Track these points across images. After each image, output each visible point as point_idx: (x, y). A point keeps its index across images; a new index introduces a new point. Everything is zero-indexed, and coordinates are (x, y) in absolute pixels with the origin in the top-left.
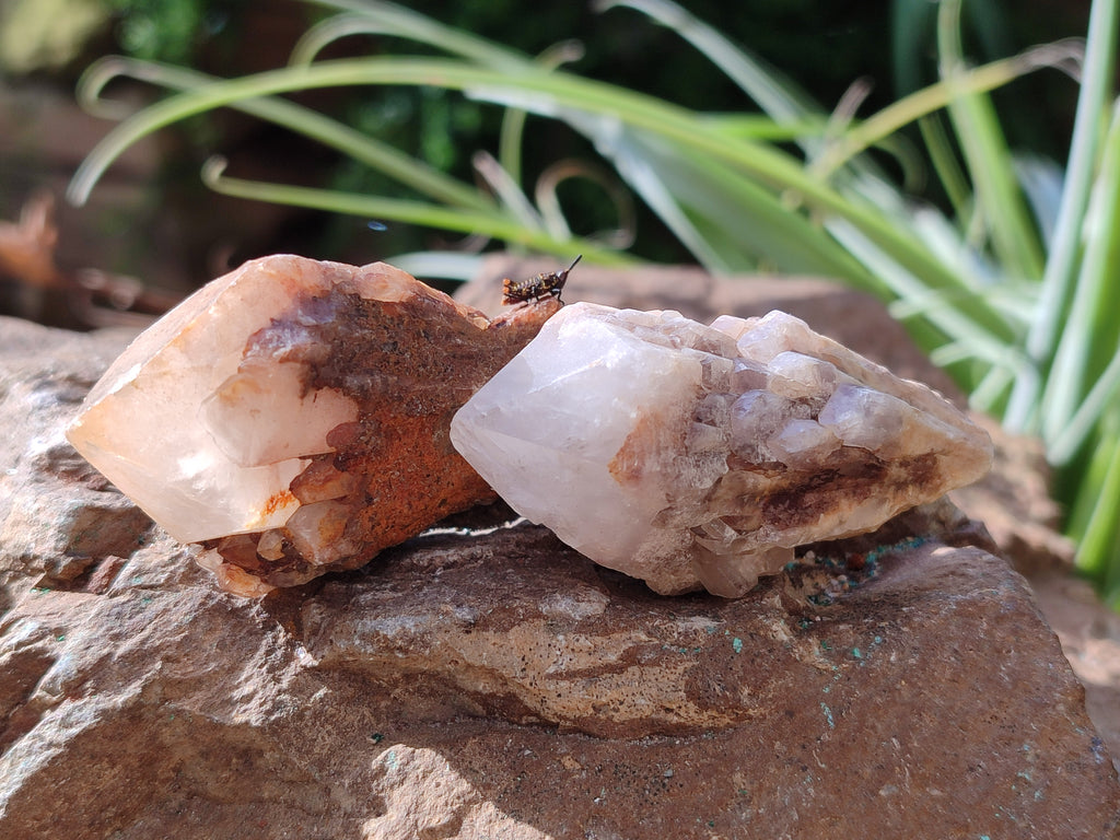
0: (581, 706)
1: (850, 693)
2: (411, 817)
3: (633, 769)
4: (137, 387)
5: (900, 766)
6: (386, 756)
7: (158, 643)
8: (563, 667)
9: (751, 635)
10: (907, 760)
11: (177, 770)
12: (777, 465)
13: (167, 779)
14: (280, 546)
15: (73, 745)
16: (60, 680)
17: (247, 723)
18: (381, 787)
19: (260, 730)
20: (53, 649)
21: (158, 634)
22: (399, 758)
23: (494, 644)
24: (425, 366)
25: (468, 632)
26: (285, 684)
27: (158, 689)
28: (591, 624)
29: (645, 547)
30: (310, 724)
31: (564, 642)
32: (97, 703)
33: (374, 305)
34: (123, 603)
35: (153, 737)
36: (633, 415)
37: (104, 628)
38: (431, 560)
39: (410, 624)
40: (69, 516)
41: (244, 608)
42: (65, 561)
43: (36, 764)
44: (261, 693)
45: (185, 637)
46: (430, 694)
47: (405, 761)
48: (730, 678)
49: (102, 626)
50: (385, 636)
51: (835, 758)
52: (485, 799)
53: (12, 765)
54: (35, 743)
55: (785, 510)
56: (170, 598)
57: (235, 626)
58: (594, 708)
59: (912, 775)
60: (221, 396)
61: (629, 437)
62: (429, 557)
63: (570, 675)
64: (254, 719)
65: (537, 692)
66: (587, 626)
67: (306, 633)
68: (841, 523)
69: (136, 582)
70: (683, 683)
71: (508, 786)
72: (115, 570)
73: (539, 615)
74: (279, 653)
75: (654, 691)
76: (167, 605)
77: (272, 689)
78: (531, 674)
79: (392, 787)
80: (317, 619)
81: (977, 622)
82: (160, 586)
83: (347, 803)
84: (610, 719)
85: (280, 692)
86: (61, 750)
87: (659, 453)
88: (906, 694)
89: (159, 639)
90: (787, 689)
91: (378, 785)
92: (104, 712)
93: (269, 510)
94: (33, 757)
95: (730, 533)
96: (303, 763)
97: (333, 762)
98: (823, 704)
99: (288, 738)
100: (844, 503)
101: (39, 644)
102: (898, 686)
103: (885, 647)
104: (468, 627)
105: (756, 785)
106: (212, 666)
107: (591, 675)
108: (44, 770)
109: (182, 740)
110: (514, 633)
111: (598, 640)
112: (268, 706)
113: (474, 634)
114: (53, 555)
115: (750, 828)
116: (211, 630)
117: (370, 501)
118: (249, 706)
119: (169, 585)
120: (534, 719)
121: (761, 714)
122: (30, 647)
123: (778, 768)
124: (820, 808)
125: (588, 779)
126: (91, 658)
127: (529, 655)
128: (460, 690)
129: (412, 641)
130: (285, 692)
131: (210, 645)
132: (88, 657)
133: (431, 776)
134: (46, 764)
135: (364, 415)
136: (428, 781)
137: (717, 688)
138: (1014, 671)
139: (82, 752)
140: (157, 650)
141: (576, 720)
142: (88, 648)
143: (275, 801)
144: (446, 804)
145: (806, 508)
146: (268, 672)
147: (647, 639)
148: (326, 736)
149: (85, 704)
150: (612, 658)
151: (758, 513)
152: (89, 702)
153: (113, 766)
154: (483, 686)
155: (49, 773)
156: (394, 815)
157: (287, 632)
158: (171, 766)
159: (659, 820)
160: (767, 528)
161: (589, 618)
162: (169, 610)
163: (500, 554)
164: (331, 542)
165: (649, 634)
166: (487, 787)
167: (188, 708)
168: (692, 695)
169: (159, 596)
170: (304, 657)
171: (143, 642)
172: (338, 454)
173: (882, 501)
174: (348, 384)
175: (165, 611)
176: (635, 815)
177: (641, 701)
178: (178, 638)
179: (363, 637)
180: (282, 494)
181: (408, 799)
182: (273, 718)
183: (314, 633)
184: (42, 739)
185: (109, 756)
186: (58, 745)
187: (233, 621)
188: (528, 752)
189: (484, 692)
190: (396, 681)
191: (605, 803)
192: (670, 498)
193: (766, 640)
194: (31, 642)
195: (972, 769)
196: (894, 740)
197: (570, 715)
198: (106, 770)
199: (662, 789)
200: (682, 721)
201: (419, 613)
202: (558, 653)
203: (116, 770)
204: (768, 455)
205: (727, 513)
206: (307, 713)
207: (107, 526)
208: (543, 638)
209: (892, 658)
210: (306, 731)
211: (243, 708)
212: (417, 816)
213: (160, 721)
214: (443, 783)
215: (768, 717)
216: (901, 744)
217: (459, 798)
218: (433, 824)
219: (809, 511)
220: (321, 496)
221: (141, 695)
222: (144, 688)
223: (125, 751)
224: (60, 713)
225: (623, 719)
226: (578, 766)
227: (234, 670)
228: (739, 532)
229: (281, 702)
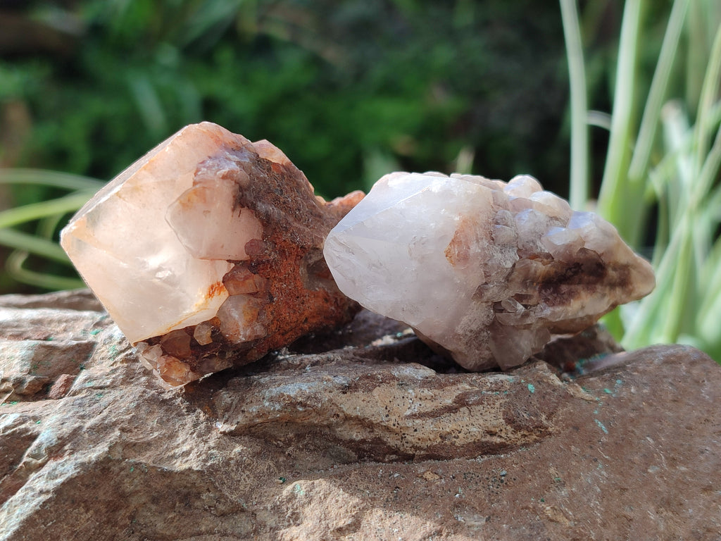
0: (432, 437)
1: (612, 412)
2: (323, 522)
3: (477, 474)
4: (120, 197)
5: (657, 454)
6: (294, 487)
7: (114, 420)
8: (416, 410)
9: (538, 381)
10: (661, 450)
11: (132, 518)
12: (548, 256)
13: (125, 526)
14: (209, 334)
15: (59, 491)
16: (44, 447)
17: (190, 469)
18: (295, 507)
19: (200, 472)
20: (34, 428)
21: (114, 415)
22: (303, 488)
23: (363, 401)
24: (299, 210)
25: (344, 393)
26: (212, 443)
27: (120, 449)
28: (430, 382)
29: (465, 319)
30: (234, 469)
31: (413, 394)
32: (76, 459)
33: (267, 163)
34: (82, 398)
35: (117, 487)
36: (457, 219)
37: (72, 412)
38: (302, 360)
39: (304, 387)
40: (28, 350)
41: (171, 399)
42: (30, 379)
43: (30, 508)
44: (196, 450)
45: (133, 416)
46: (314, 450)
47: (309, 489)
48: (532, 409)
49: (70, 411)
50: (288, 396)
51: (613, 452)
52: (373, 507)
53: (9, 513)
54: (28, 493)
55: (551, 294)
56: (116, 394)
57: (167, 410)
58: (441, 437)
59: (666, 458)
60: (181, 202)
61: (457, 233)
62: (300, 358)
63: (421, 416)
64: (195, 465)
65: (398, 430)
66: (426, 383)
67: (220, 412)
68: (583, 307)
69: (88, 385)
70: (501, 413)
71: (388, 497)
72: (69, 382)
73: (393, 378)
74: (203, 426)
75: (481, 422)
76: (115, 397)
77: (203, 447)
78: (393, 418)
79: (303, 506)
80: (229, 400)
81: (679, 366)
82: (108, 387)
83: (271, 522)
84: (453, 444)
85: (209, 448)
86: (50, 496)
87: (478, 241)
88: (649, 411)
89: (114, 417)
90: (570, 413)
91: (293, 505)
92: (82, 464)
93: (210, 295)
94: (27, 504)
95: (520, 307)
96: (234, 497)
97: (254, 497)
98: (596, 421)
99: (221, 479)
100: (583, 294)
101: (23, 426)
102: (641, 406)
103: (626, 384)
104: (345, 389)
105: (566, 474)
106: (156, 434)
107: (434, 414)
108: (37, 512)
109: (138, 488)
110: (376, 392)
111: (436, 391)
112: (204, 457)
113: (348, 393)
114: (20, 375)
115: (570, 499)
116: (151, 413)
117: (271, 298)
118: (188, 458)
119: (113, 386)
120: (394, 457)
121: (557, 430)
122: (15, 429)
123: (578, 462)
124: (612, 484)
125: (447, 484)
126: (67, 429)
127: (390, 406)
128: (337, 440)
129: (308, 398)
130: (213, 448)
131: (153, 422)
132: (64, 429)
133: (330, 496)
134: (38, 508)
135: (266, 236)
136: (328, 500)
137: (525, 415)
138: (711, 393)
139: (66, 497)
140: (115, 424)
141: (429, 448)
142: (63, 424)
143: (210, 532)
144: (347, 512)
145: (563, 294)
146: (198, 437)
147: (470, 388)
148: (247, 479)
149: (66, 461)
150: (449, 401)
151: (536, 294)
152: (69, 460)
153: (87, 511)
154: (357, 434)
155: (40, 515)
156: (309, 523)
157: (205, 413)
158: (128, 514)
159: (505, 503)
160: (542, 305)
161: (427, 378)
162: (118, 400)
163: (345, 359)
164: (250, 323)
165: (470, 385)
166: (373, 499)
167: (144, 461)
168: (509, 421)
169: (108, 393)
170: (222, 427)
171: (103, 419)
172: (252, 261)
173: (604, 295)
174: (259, 208)
175: (115, 401)
176: (487, 501)
177: (473, 429)
178: (128, 417)
179: (271, 399)
180: (219, 284)
181: (317, 512)
182: (209, 464)
183: (227, 410)
184: (33, 490)
185: (85, 502)
186: (48, 492)
187: (165, 407)
188: (396, 475)
189: (357, 439)
190: (290, 440)
191: (464, 496)
192: (487, 275)
193: (549, 385)
194: (16, 426)
195: (702, 452)
196: (648, 439)
197: (424, 445)
198: (82, 514)
199: (500, 484)
200: (503, 441)
201: (309, 381)
202: (411, 401)
203: (89, 515)
204: (543, 248)
205: (519, 291)
206: (232, 462)
207: (55, 358)
208: (397, 392)
209: (633, 390)
210: (233, 474)
211: (185, 460)
212: (327, 522)
213: (122, 473)
214: (340, 499)
215: (562, 432)
216: (653, 439)
217: (355, 507)
218: (341, 524)
219: (564, 296)
220: (243, 290)
221: (109, 452)
222: (110, 448)
223: (97, 498)
224: (45, 470)
225: (462, 443)
226: (437, 477)
227: (172, 436)
228: (525, 306)
229: (212, 454)
